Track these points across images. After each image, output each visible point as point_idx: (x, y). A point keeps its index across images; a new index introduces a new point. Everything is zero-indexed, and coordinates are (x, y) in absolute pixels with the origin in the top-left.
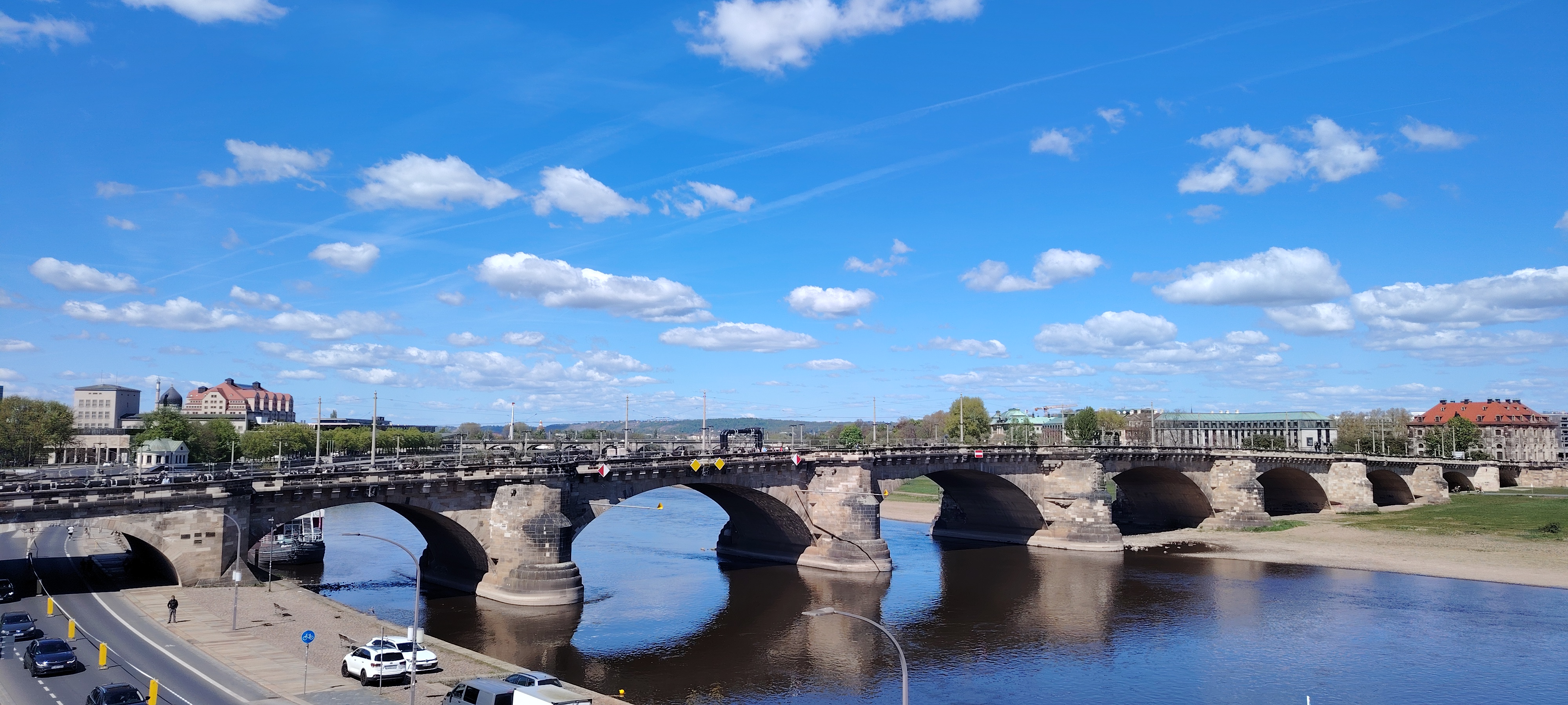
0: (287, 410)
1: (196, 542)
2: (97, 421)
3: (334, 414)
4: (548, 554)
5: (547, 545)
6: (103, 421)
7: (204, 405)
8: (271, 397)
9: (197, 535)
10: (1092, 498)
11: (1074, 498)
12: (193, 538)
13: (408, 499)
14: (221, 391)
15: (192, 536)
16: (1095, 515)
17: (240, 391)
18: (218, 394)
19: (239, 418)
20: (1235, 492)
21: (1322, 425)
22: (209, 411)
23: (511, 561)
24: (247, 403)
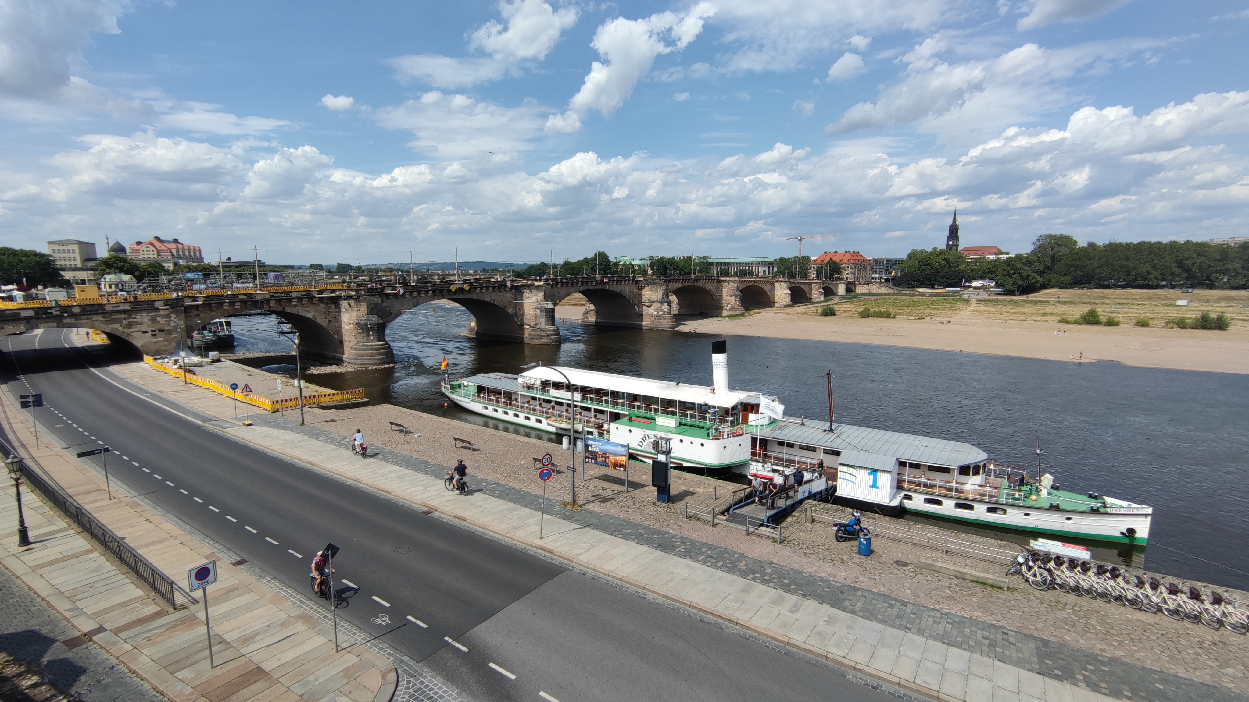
0: (198, 255)
1: (153, 335)
2: (68, 263)
3: (229, 259)
4: (372, 338)
5: (371, 333)
6: (73, 263)
7: (141, 252)
8: (186, 248)
9: (152, 331)
10: (662, 303)
11: (653, 302)
12: (150, 333)
13: (284, 308)
14: (152, 244)
15: (149, 331)
16: (662, 311)
17: (165, 244)
18: (150, 246)
19: (167, 261)
20: (729, 298)
21: (769, 264)
22: (146, 256)
23: (350, 342)
24: (171, 252)
